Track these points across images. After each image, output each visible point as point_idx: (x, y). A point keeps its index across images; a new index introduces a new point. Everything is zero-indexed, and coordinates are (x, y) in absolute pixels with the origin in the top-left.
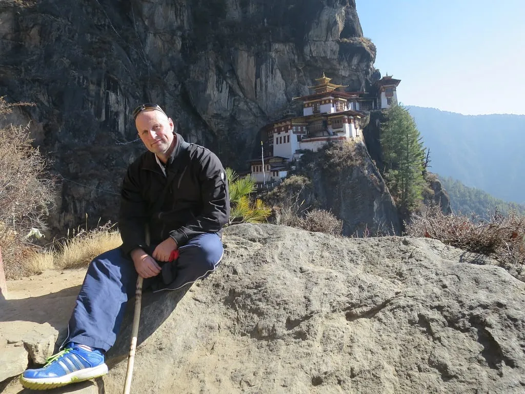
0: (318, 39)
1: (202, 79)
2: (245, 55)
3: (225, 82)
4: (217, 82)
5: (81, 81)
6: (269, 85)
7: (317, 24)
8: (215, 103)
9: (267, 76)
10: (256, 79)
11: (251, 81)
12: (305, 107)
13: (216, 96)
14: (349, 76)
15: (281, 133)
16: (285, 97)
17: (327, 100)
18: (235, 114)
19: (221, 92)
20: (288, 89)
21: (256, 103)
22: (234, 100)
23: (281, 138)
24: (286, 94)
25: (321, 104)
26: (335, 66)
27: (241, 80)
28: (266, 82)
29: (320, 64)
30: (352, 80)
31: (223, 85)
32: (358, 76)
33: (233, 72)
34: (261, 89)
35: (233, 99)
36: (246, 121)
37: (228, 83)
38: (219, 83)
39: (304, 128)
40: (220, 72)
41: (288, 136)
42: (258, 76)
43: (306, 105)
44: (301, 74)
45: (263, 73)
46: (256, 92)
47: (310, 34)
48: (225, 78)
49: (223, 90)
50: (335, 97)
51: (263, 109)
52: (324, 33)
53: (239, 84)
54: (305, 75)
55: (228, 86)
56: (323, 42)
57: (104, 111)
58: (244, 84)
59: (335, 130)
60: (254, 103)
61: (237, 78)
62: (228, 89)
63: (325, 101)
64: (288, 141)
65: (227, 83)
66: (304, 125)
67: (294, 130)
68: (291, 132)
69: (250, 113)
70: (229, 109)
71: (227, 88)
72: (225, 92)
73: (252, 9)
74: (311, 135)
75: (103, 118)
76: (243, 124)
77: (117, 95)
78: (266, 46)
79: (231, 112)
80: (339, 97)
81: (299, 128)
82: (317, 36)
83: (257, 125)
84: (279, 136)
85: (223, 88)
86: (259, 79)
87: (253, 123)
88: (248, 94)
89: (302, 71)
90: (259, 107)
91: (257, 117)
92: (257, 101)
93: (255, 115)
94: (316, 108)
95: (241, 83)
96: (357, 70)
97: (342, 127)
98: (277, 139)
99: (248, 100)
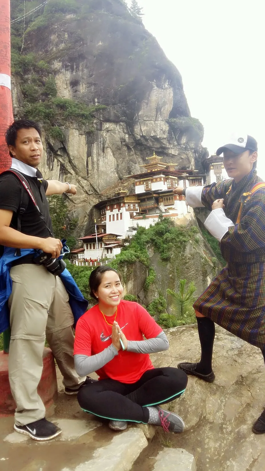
0: (148, 119)
2: (76, 133)
3: (56, 160)
4: (48, 160)
6: (101, 163)
7: (147, 104)
9: (98, 155)
10: (88, 157)
11: (83, 159)
12: (137, 185)
13: (47, 173)
14: (179, 154)
15: (113, 210)
16: (117, 175)
17: (158, 178)
19: (52, 170)
20: (120, 167)
21: (88, 181)
22: (66, 177)
23: (114, 215)
24: (117, 173)
25: (152, 181)
26: (164, 144)
27: (72, 158)
28: (98, 160)
29: (150, 144)
30: (182, 158)
31: (54, 163)
32: (187, 155)
33: (64, 150)
34: (93, 168)
35: (64, 176)
36: (78, 199)
38: (50, 161)
39: (136, 205)
40: (51, 150)
41: (121, 214)
42: (89, 154)
43: (138, 183)
44: (132, 153)
45: (95, 151)
46: (87, 170)
47: (140, 113)
48: (56, 155)
49: (54, 168)
50: (166, 175)
51: (95, 187)
52: (154, 113)
53: (70, 161)
54: (135, 153)
55: (59, 163)
56: (152, 122)
58: (76, 162)
59: (166, 208)
60: (86, 181)
61: (68, 155)
62: (59, 166)
63: (156, 179)
64: (121, 218)
65: (58, 161)
66: (136, 203)
67: (127, 208)
68: (123, 210)
69: (82, 191)
71: (58, 166)
72: (57, 169)
73: (82, 89)
74: (144, 213)
76: (75, 202)
78: (97, 125)
80: (169, 175)
81: (132, 205)
82: (147, 116)
83: (90, 203)
84: (111, 214)
85: (54, 166)
86: (90, 157)
87: (84, 201)
88: (80, 171)
89: (133, 149)
90: (91, 185)
91: (89, 195)
92: (89, 179)
93: (87, 193)
94: (147, 186)
95: (73, 161)
96: (186, 149)
97: (173, 205)
98: (110, 216)
99: (80, 178)
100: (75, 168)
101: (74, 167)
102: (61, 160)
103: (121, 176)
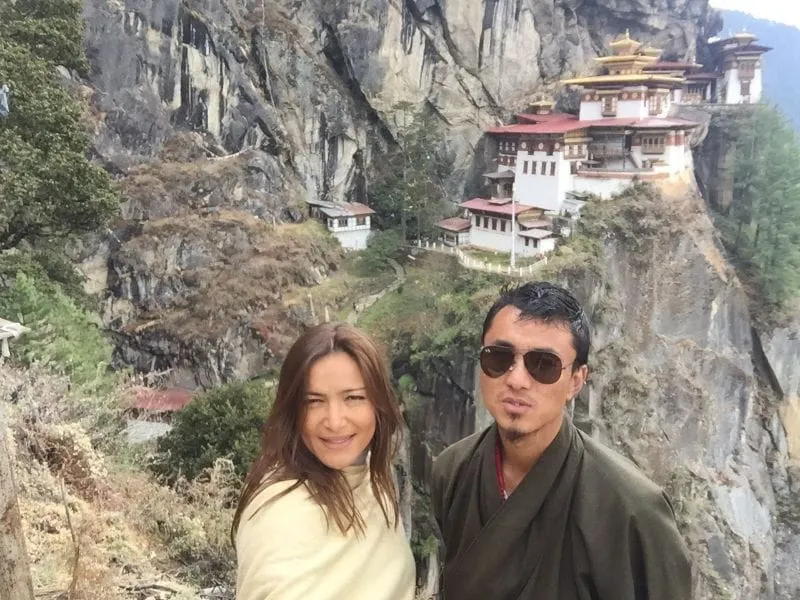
1: (373, 24)
3: (418, 32)
4: (404, 31)
5: (132, 23)
6: (509, 43)
8: (397, 74)
9: (506, 25)
10: (484, 29)
11: (473, 34)
12: (585, 101)
13: (399, 60)
14: (667, 27)
15: (535, 153)
16: (536, 68)
17: (634, 92)
18: (436, 100)
19: (410, 52)
20: (544, 51)
21: (478, 78)
22: (435, 68)
23: (534, 164)
24: (539, 64)
25: (620, 97)
26: (641, 6)
27: (451, 29)
28: (504, 37)
30: (671, 36)
31: (415, 38)
32: (683, 29)
33: (437, 11)
34: (492, 51)
35: (432, 66)
36: (457, 115)
37: (425, 33)
38: (406, 33)
39: (585, 147)
40: (411, 12)
41: (553, 165)
42: (488, 23)
43: (588, 97)
44: (573, 21)
45: (499, 17)
46: (480, 57)
48: (420, 21)
49: (413, 49)
50: (651, 88)
51: (492, 93)
53: (446, 35)
54: (579, 23)
55: (424, 38)
57: (178, 87)
58: (458, 38)
59: (646, 158)
60: (473, 79)
61: (443, 22)
62: (424, 45)
63: (629, 94)
64: (553, 172)
65: (423, 33)
66: (585, 143)
67: (567, 153)
68: (558, 156)
69: (465, 99)
70: (422, 88)
71: (421, 43)
72: (419, 49)
74: (597, 164)
75: (177, 102)
76: (450, 122)
77: (204, 54)
79: (427, 94)
81: (576, 147)
83: (478, 126)
84: (531, 159)
85: (414, 44)
86: (489, 30)
87: (469, 121)
88: (464, 58)
89: (575, 14)
90: (483, 87)
91: (479, 108)
92: (482, 75)
93: (475, 104)
94: (608, 106)
95: (452, 37)
96: (683, 16)
97: (662, 153)
98: (526, 163)
99: (462, 72)
100: (454, 50)
101: (452, 48)
102: (427, 31)
103: (545, 69)
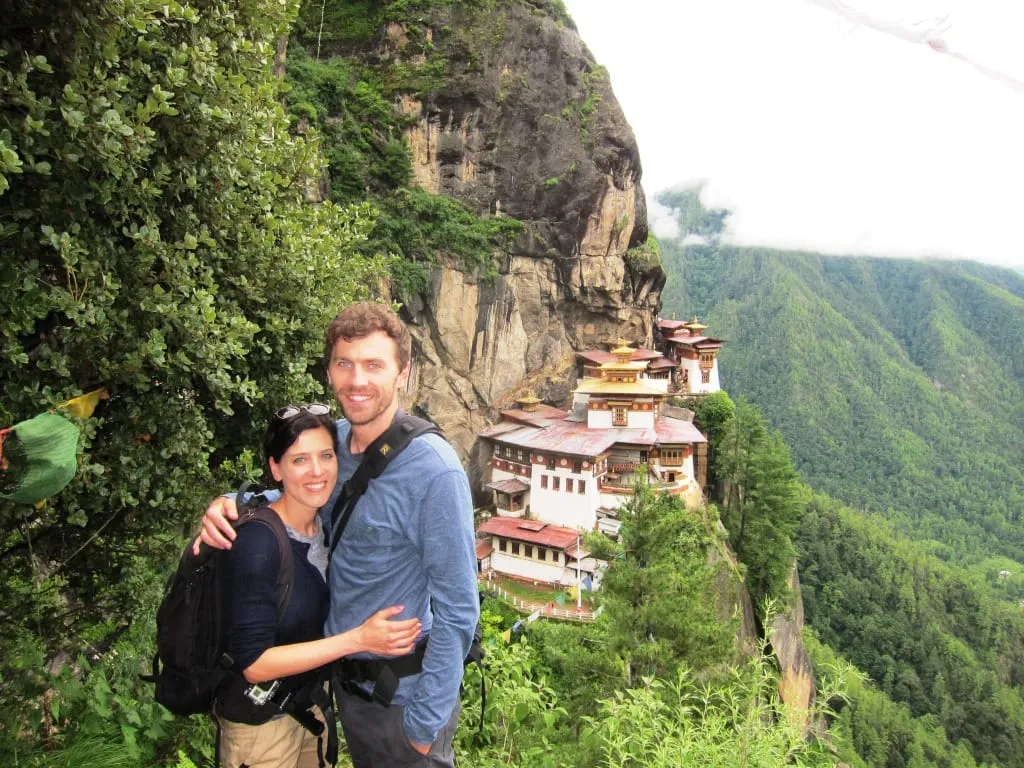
0: (594, 253)
2: (457, 278)
6: (501, 344)
7: (597, 222)
9: (499, 327)
10: (477, 332)
11: (466, 336)
12: (592, 409)
15: (556, 468)
17: (644, 403)
18: (426, 405)
20: (531, 348)
21: (469, 379)
22: (423, 371)
23: (557, 479)
24: (526, 360)
26: (614, 302)
27: (441, 332)
28: (496, 338)
29: (589, 300)
32: (641, 317)
33: (428, 314)
34: (484, 353)
35: (420, 369)
36: (450, 420)
41: (581, 481)
42: (481, 326)
43: (596, 406)
44: (555, 318)
45: (492, 319)
46: (472, 359)
47: (583, 242)
51: (483, 393)
52: (606, 240)
53: (435, 337)
54: (559, 318)
56: (601, 258)
58: (449, 341)
59: (664, 469)
60: (463, 381)
61: (433, 324)
63: (640, 405)
64: (581, 491)
67: (595, 471)
69: (456, 402)
70: (410, 393)
73: (466, 173)
76: (442, 428)
78: (501, 263)
79: (415, 399)
82: (594, 248)
83: (471, 429)
84: (551, 474)
86: (483, 332)
87: (462, 425)
88: (455, 360)
89: (557, 311)
90: (474, 388)
91: (470, 411)
92: (473, 376)
93: (466, 406)
95: (442, 339)
96: (643, 306)
97: (680, 466)
98: (545, 477)
99: (451, 373)
100: (442, 350)
101: (441, 349)
102: (416, 332)
103: (531, 365)
